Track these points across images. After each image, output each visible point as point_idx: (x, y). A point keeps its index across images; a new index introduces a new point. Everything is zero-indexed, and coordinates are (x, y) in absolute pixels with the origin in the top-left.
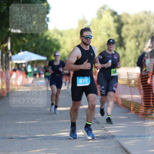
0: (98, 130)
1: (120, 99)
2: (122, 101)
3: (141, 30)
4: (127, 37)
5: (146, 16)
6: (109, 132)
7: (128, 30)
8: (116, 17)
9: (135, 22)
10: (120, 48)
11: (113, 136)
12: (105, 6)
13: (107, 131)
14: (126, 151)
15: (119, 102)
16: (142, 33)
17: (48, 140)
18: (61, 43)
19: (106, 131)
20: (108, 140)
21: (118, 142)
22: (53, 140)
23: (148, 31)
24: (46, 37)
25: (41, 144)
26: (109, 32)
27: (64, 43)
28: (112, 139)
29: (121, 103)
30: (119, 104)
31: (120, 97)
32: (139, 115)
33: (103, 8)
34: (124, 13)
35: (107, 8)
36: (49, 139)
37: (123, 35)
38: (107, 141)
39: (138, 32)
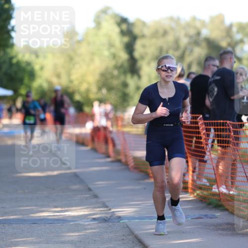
0: (95, 208)
1: (131, 158)
2: (134, 161)
3: (165, 47)
4: (142, 58)
5: (173, 25)
6: (112, 210)
7: (144, 46)
8: (124, 27)
9: (155, 34)
10: (132, 77)
11: (120, 217)
13: (110, 209)
14: (140, 242)
15: (129, 163)
17: (14, 225)
18: (37, 67)
19: (108, 209)
20: (110, 224)
21: (128, 227)
22: (21, 225)
23: (177, 48)
24: (11, 58)
25: (3, 231)
26: (113, 50)
27: (42, 68)
28: (118, 223)
29: (132, 164)
30: (130, 166)
31: (130, 155)
33: (105, 11)
34: (139, 20)
35: (110, 12)
36: (16, 224)
37: (137, 54)
38: (110, 226)
39: (161, 50)
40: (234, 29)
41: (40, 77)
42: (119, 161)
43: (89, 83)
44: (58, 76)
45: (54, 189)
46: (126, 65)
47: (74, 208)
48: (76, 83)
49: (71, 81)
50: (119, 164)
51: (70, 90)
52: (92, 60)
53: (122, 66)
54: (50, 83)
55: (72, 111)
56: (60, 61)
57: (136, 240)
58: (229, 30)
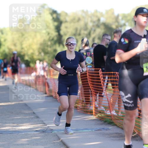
0: (37, 124)
3: (79, 28)
4: (65, 34)
5: (84, 15)
6: (48, 126)
7: (66, 27)
8: (55, 16)
9: (73, 20)
10: (59, 46)
11: (52, 130)
12: (45, 5)
13: (46, 125)
14: (64, 144)
16: (80, 31)
18: (2, 40)
20: (46, 133)
21: (57, 135)
23: (86, 29)
26: (48, 30)
27: (5, 40)
28: (51, 133)
30: (58, 99)
32: (79, 109)
33: (43, 6)
34: (63, 12)
35: (46, 7)
37: (62, 32)
38: (46, 135)
39: (76, 29)
40: (120, 18)
41: (4, 45)
42: (52, 96)
43: (33, 50)
44: (15, 45)
45: (12, 113)
46: (55, 39)
47: (24, 124)
48: (26, 49)
49: (22, 48)
50: (51, 98)
51: (22, 54)
52: (35, 36)
53: (53, 39)
54: (10, 49)
55: (23, 66)
56: (16, 36)
57: (62, 143)
58: (117, 18)
